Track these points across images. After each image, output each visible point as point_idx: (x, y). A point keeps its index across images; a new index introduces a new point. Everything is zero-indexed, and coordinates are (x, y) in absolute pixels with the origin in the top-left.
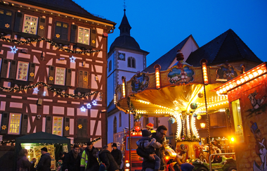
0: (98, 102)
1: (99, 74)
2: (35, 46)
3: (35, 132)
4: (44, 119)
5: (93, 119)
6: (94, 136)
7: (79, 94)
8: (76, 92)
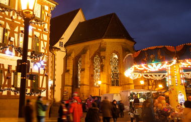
0: (45, 63)
1: (45, 41)
2: (7, 15)
3: (7, 84)
4: (13, 74)
5: (41, 75)
6: (42, 88)
7: (34, 55)
8: (32, 54)
